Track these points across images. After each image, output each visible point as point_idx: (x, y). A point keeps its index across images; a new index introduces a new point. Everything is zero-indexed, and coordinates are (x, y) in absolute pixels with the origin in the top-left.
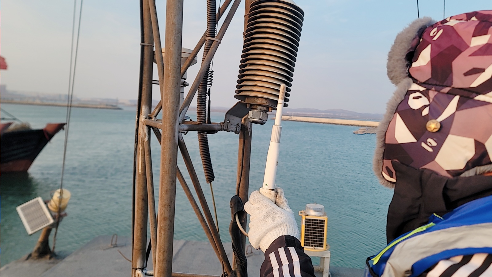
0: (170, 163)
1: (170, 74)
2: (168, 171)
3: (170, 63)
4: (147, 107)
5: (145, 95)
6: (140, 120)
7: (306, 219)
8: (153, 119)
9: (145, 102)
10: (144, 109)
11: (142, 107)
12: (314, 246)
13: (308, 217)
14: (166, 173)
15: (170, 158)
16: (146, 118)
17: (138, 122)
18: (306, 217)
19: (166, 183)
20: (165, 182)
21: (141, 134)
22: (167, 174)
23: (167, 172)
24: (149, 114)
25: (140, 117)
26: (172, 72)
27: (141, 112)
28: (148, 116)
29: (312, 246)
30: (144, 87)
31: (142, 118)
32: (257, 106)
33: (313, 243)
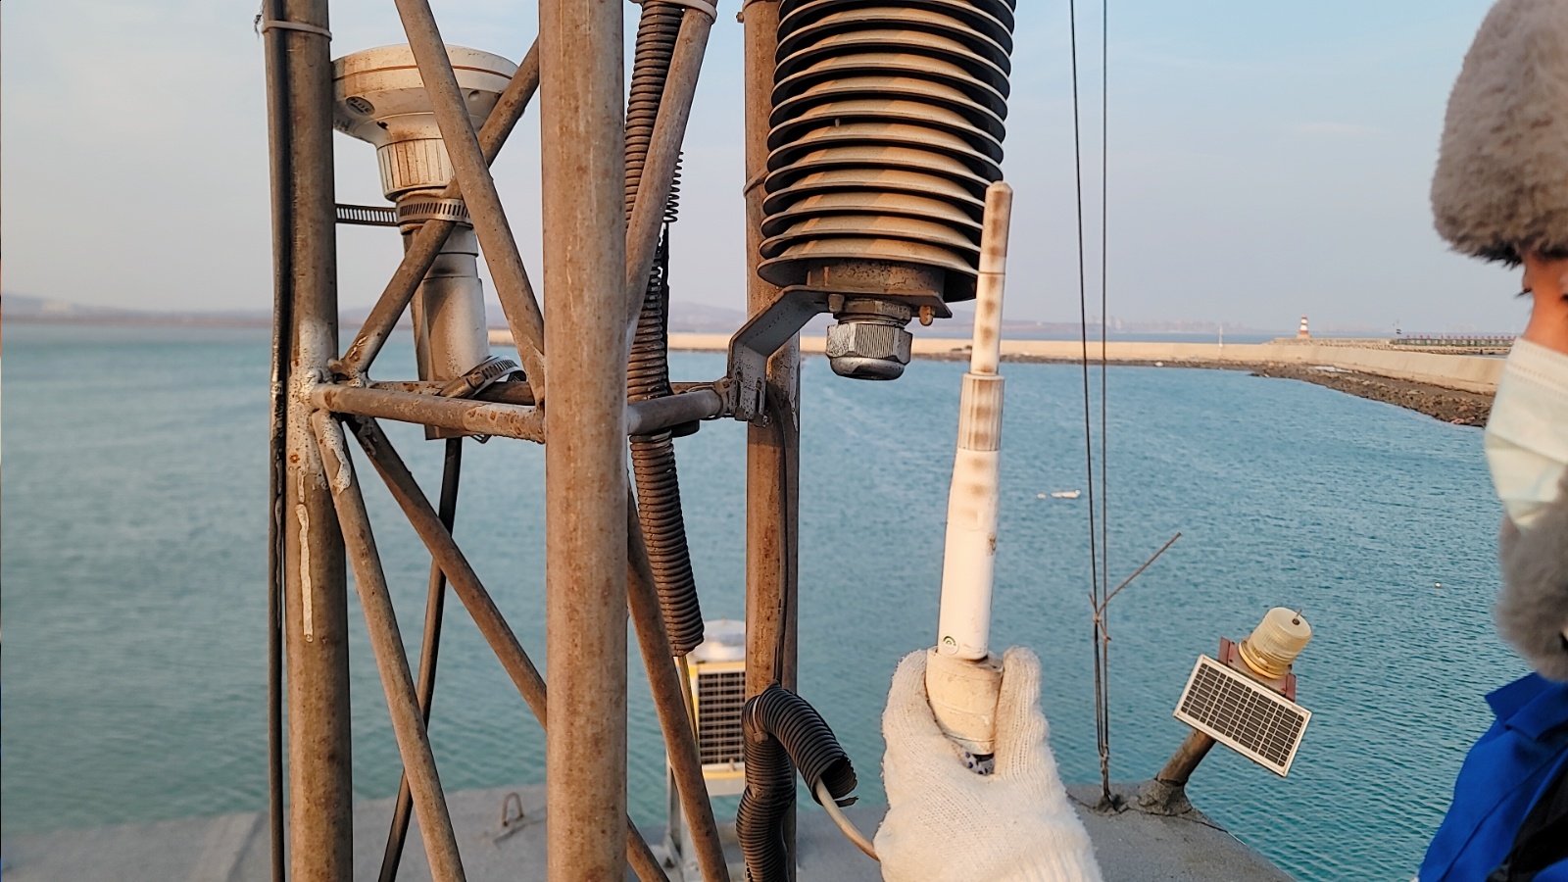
0: (606, 604)
1: (587, 159)
2: (602, 643)
3: (586, 104)
4: (323, 330)
5: (310, 273)
6: (292, 390)
7: (700, 677)
8: (358, 382)
9: (309, 306)
10: (308, 337)
11: (298, 331)
12: (731, 761)
13: (706, 670)
14: (592, 653)
15: (603, 578)
16: (321, 381)
17: (282, 400)
18: (698, 669)
19: (592, 704)
20: (588, 699)
21: (302, 457)
22: (597, 659)
23: (596, 649)
24: (331, 363)
25: (292, 380)
26: (595, 148)
27: (297, 353)
28: (330, 369)
29: (727, 761)
30: (304, 232)
31: (304, 382)
32: (877, 302)
33: (728, 752)
